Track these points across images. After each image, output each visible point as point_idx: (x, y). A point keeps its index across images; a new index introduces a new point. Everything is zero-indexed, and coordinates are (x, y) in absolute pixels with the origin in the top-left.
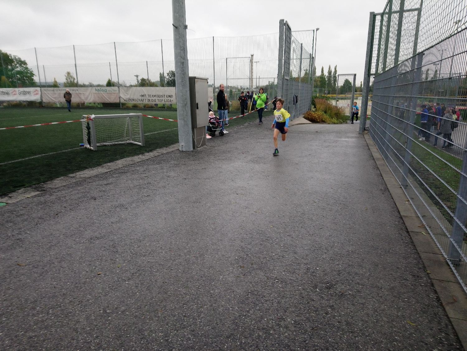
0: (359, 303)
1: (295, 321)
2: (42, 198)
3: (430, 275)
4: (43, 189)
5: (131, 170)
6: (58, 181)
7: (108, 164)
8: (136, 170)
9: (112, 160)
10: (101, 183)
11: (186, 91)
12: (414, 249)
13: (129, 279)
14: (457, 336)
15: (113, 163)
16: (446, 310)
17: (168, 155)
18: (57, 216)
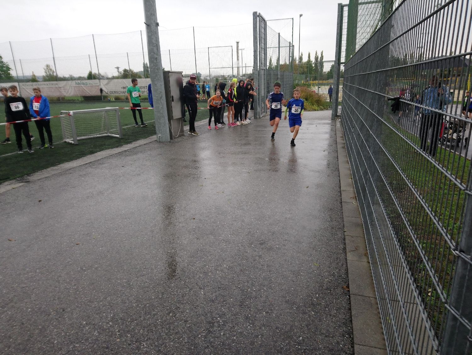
0: (282, 253)
1: (229, 266)
2: (27, 188)
3: (345, 233)
4: (27, 180)
5: (109, 161)
6: (40, 174)
7: (88, 156)
8: (114, 161)
9: (92, 153)
10: (81, 173)
11: (161, 85)
12: (341, 215)
13: (102, 247)
14: (348, 271)
15: (93, 155)
16: (348, 255)
17: (146, 146)
18: (41, 202)
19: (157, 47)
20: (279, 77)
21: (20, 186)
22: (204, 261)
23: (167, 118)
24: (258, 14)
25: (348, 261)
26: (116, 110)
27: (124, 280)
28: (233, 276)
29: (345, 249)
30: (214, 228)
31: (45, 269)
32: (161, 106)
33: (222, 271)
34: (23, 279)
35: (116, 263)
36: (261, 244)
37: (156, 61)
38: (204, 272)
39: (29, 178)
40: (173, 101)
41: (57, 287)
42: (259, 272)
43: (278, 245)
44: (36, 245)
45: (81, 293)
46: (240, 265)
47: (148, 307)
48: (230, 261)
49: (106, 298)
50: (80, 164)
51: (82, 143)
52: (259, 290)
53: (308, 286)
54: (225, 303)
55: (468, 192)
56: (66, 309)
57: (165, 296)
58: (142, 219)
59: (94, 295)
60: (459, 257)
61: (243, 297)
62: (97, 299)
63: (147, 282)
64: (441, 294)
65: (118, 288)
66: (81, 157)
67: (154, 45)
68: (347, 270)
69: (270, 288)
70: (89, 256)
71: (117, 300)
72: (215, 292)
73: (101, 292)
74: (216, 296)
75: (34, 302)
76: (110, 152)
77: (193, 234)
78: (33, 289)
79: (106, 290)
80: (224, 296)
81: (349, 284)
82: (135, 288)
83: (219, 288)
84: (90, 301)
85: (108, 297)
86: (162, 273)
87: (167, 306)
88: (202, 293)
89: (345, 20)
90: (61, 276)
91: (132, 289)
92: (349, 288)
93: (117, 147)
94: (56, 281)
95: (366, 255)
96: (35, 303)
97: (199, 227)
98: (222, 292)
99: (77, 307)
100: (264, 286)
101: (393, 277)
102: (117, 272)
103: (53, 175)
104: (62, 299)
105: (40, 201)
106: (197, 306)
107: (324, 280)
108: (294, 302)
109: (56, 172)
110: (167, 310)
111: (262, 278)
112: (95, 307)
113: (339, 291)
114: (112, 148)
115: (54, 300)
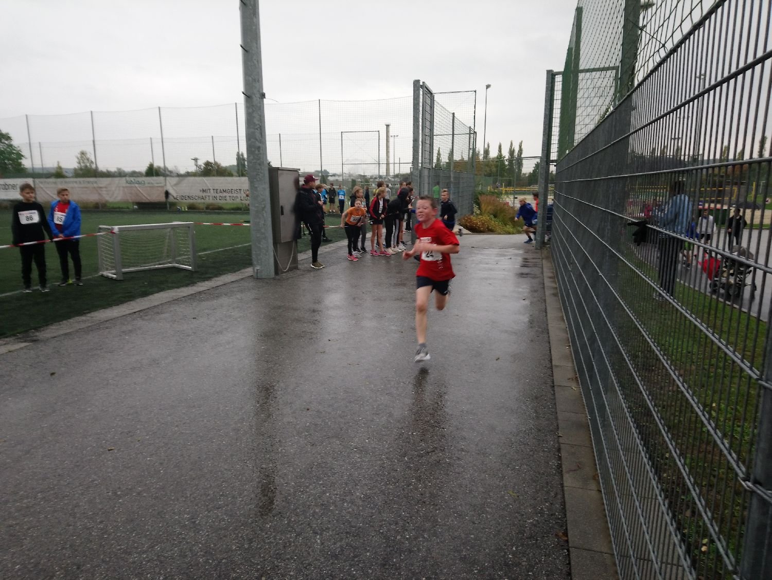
0: (455, 472)
1: (366, 495)
2: (32, 351)
3: (560, 439)
4: (35, 338)
5: (172, 309)
6: (57, 328)
7: (138, 300)
8: (181, 309)
9: (145, 294)
10: (124, 328)
11: (264, 189)
12: (552, 408)
13: (152, 455)
14: (565, 506)
15: (145, 298)
16: (564, 478)
17: (235, 285)
18: (53, 376)
19: (261, 129)
20: (452, 180)
21: (22, 348)
22: (321, 484)
23: (271, 241)
24: (421, 84)
25: (565, 488)
26: (188, 226)
27: (186, 516)
28: (372, 513)
29: (560, 466)
30: (342, 425)
31: (52, 492)
32: (263, 222)
33: (352, 502)
34: (13, 510)
35: (172, 485)
36: (421, 456)
37: (259, 151)
38: (322, 505)
39: (37, 334)
40: (282, 214)
41: (70, 526)
42: (416, 505)
43: (449, 458)
44: (40, 450)
45: (111, 537)
46: (382, 492)
47: (225, 564)
48: (366, 485)
49: (153, 547)
50: (124, 313)
51: (129, 278)
52: (416, 538)
53: (499, 531)
54: (356, 559)
55: (764, 383)
56: (83, 565)
57: (254, 545)
58: (221, 409)
59: (133, 541)
60: (753, 492)
61: (389, 550)
62: (137, 548)
63: (224, 520)
64: (725, 557)
65: (175, 529)
66: (126, 302)
67: (256, 127)
68: (563, 504)
69: (435, 534)
70: (128, 471)
71: (171, 550)
72: (341, 539)
73: (146, 536)
74: (341, 547)
75: (27, 553)
76: (174, 294)
77: (306, 436)
78: (29, 529)
79: (153, 533)
80: (355, 548)
81: (567, 529)
82: (203, 530)
83: (347, 533)
84: (125, 552)
85: (157, 545)
86: (251, 504)
87: (258, 564)
88: (319, 541)
89: (558, 95)
90: (79, 506)
91: (198, 532)
92: (567, 536)
93: (187, 285)
94: (70, 515)
95: (595, 478)
96: (28, 555)
97: (316, 425)
98: (352, 540)
99: (103, 561)
100: (424, 531)
101: (642, 519)
102: (173, 500)
103: (77, 331)
104: (77, 548)
105: (52, 374)
106: (309, 564)
107: (526, 522)
108: (475, 559)
109: (83, 326)
110: (257, 571)
111: (420, 517)
112: (134, 562)
113: (551, 541)
114: (178, 288)
115: (63, 548)
